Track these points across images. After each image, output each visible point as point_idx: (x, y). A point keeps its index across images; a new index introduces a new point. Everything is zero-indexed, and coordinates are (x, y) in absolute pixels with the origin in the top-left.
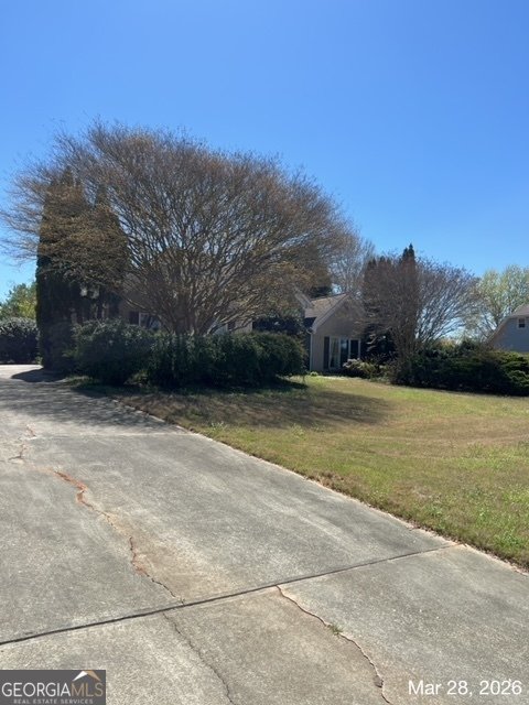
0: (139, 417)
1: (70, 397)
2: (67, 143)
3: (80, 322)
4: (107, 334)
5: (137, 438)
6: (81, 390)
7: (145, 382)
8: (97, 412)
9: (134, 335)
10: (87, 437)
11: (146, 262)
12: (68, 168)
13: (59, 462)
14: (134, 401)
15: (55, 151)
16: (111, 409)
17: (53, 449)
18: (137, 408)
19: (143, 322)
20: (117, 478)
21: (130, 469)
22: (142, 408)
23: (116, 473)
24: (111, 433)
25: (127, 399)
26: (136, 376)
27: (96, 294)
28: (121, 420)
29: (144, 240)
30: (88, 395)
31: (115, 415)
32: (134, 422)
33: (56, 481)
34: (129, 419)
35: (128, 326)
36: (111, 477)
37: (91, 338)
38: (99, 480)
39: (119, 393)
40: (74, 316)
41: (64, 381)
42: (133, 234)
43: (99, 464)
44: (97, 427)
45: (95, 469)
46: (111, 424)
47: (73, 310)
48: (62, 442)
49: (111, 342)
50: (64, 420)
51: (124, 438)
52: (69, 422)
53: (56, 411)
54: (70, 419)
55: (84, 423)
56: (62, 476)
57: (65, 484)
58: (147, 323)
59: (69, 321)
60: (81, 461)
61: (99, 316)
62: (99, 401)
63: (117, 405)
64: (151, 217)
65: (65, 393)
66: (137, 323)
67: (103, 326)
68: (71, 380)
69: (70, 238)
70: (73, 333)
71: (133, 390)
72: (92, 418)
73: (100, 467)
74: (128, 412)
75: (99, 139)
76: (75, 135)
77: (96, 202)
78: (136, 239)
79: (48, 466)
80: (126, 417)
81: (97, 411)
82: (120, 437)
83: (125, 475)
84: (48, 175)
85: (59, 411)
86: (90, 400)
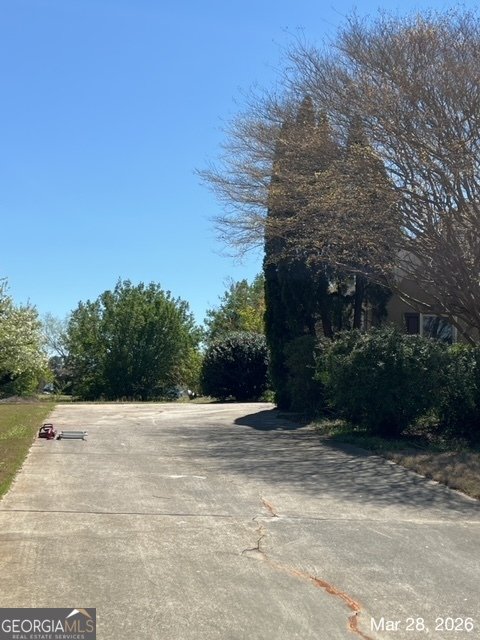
0: (433, 491)
1: (320, 453)
2: (307, 61)
3: (329, 334)
4: (374, 352)
5: (435, 527)
6: (335, 443)
7: (437, 431)
8: (366, 481)
9: (417, 352)
10: (353, 522)
11: (430, 230)
12: (308, 97)
13: (315, 561)
14: (422, 462)
15: (290, 75)
16: (387, 476)
17: (304, 540)
18: (429, 477)
19: (426, 329)
20: (409, 597)
21: (429, 582)
22: (438, 476)
23: (407, 587)
24: (391, 517)
25: (409, 460)
26: (421, 421)
27: (351, 289)
28: (404, 496)
29: (426, 194)
30: (348, 453)
31: (394, 487)
32: (428, 500)
33: (315, 591)
34: (419, 494)
35: (405, 337)
36: (400, 593)
37: (348, 359)
38: (380, 597)
39: (396, 450)
40: (318, 325)
41: (309, 428)
42: (409, 187)
43: (377, 568)
44: (369, 507)
45: (372, 577)
46: (390, 502)
47: (317, 316)
48: (317, 527)
49: (381, 364)
50: (317, 491)
51: (413, 527)
52: (325, 496)
53: (303, 477)
54: (326, 491)
55: (347, 498)
56: (323, 584)
57: (329, 600)
58: (433, 330)
59: (312, 332)
60: (349, 562)
61: (357, 324)
62: (366, 463)
63: (396, 469)
64: (438, 155)
65: (313, 448)
66: (418, 332)
67: (366, 338)
68: (320, 426)
69: (312, 205)
70: (319, 352)
71: (417, 444)
72: (358, 491)
73: (379, 574)
74: (415, 482)
75: (354, 44)
76: (319, 46)
77: (349, 143)
78: (414, 195)
79: (300, 566)
80: (413, 490)
81: (365, 478)
82: (406, 525)
83: (422, 591)
84: (280, 113)
85: (307, 477)
86: (353, 460)
